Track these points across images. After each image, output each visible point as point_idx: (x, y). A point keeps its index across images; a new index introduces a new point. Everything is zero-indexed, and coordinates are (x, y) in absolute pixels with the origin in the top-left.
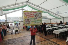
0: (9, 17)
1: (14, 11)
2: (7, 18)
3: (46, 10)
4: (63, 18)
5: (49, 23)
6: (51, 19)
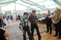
0: (3, 10)
1: (8, 4)
2: (2, 10)
3: (35, 3)
4: (49, 9)
6: (39, 11)
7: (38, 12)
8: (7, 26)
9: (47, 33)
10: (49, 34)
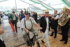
3: (39, 1)
4: (55, 9)
5: (42, 14)
7: (42, 12)
8: (6, 27)
9: (51, 37)
10: (53, 38)
